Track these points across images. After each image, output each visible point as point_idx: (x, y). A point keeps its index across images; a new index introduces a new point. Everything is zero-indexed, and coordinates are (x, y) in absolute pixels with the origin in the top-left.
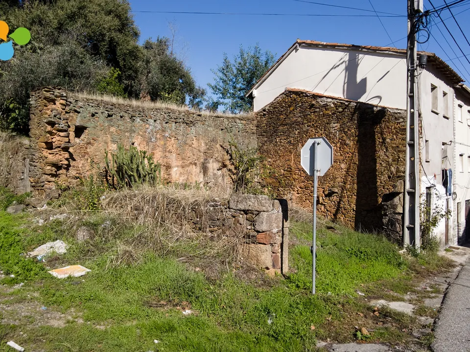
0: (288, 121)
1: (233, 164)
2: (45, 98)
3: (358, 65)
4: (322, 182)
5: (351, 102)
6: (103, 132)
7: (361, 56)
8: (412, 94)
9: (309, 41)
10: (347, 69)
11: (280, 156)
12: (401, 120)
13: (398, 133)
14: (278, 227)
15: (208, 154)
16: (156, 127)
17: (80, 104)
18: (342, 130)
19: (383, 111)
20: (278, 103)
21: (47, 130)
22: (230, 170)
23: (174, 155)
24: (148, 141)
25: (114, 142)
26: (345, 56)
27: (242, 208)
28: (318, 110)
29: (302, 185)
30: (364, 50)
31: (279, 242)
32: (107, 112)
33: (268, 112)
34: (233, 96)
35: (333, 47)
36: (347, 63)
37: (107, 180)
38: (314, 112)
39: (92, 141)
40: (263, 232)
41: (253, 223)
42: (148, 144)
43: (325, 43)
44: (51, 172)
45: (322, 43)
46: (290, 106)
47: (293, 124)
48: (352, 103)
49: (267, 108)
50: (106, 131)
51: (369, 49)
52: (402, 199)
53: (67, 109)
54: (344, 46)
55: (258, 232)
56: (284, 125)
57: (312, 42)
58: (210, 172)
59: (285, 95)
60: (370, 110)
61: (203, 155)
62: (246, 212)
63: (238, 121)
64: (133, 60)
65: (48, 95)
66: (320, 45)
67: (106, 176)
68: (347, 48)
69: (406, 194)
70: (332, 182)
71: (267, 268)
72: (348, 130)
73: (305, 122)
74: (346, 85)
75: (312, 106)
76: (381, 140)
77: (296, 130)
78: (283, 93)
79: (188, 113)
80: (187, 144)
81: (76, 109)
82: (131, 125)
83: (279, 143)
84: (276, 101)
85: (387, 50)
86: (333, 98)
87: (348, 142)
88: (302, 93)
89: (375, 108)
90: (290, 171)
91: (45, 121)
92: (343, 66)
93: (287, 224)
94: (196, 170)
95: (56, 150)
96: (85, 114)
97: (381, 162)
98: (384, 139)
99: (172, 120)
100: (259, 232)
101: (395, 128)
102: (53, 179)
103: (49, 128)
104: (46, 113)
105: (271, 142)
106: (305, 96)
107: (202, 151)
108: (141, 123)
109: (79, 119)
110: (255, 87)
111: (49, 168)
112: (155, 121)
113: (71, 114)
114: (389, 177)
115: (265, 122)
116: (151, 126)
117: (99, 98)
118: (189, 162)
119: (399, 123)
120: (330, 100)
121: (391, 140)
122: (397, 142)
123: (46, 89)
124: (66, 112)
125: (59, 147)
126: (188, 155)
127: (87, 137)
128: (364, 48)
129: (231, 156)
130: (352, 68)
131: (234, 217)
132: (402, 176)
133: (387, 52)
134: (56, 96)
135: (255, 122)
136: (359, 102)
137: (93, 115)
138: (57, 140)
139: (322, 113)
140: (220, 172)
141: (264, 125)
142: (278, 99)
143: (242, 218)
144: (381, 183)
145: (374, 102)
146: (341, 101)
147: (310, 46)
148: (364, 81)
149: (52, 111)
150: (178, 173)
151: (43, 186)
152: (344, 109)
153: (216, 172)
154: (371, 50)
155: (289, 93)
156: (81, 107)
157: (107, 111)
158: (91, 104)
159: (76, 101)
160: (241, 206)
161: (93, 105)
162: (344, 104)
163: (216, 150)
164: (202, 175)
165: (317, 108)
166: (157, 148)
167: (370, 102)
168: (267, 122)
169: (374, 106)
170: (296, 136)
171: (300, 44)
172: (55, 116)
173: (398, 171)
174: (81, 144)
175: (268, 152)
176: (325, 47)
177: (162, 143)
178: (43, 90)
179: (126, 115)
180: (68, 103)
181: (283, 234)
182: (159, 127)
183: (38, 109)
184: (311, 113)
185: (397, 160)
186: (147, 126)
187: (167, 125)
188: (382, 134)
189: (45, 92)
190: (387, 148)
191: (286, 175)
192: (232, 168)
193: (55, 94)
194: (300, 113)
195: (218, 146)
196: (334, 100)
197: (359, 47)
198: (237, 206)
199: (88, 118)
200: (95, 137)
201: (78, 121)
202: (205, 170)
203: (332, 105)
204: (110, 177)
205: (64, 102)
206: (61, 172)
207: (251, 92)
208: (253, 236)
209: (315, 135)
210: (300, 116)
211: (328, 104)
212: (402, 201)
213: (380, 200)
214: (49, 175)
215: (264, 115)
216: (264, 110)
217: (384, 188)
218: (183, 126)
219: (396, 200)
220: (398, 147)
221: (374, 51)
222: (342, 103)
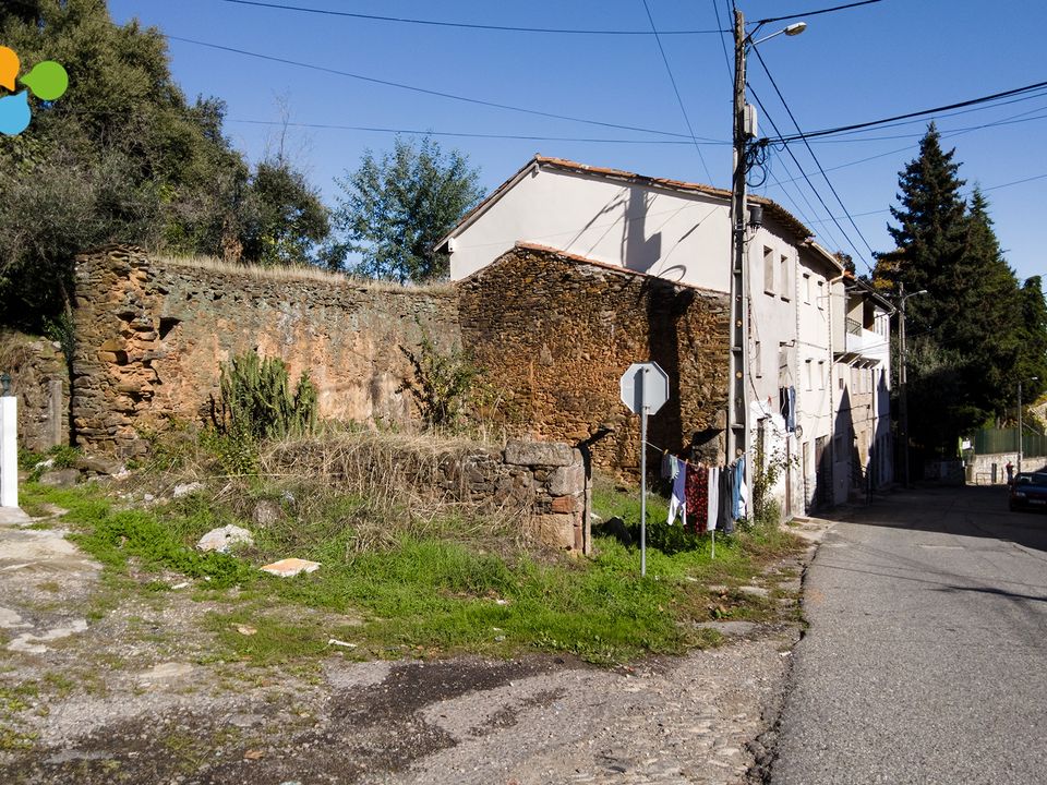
0: (521, 302)
1: (420, 381)
2: (115, 269)
3: (647, 210)
4: (587, 412)
5: (635, 275)
6: (206, 328)
7: (651, 195)
8: (739, 271)
9: (557, 160)
10: (628, 215)
11: (508, 366)
12: (719, 309)
13: (714, 330)
14: (579, 488)
15: (379, 365)
16: (293, 316)
17: (169, 277)
18: (619, 322)
19: (690, 293)
20: (502, 268)
21: (122, 330)
22: (416, 393)
23: (324, 367)
24: (280, 342)
25: (224, 346)
26: (626, 194)
27: (528, 461)
28: (577, 285)
29: (550, 418)
30: (656, 185)
31: (581, 511)
32: (213, 291)
33: (481, 284)
34: (379, 235)
35: (602, 176)
36: (628, 203)
37: (214, 418)
38: (571, 289)
39: (188, 345)
40: (563, 496)
41: (546, 484)
42: (280, 350)
43: (587, 168)
44: (127, 407)
45: (582, 166)
46: (524, 276)
47: (532, 307)
48: (637, 278)
49: (480, 275)
50: (211, 326)
51: (664, 184)
52: (724, 439)
53: (148, 286)
54: (622, 176)
55: (555, 496)
56: (514, 309)
57: (564, 163)
58: (384, 398)
59: (515, 254)
60: (667, 291)
61: (370, 365)
62: (532, 468)
63: (428, 299)
64: (181, 159)
65: (120, 262)
66: (578, 169)
67: (212, 411)
68: (626, 180)
69: (731, 430)
70: (605, 412)
71: (569, 548)
72: (631, 323)
73: (553, 305)
74: (626, 242)
75: (566, 278)
76: (686, 342)
77: (537, 319)
78: (511, 251)
79: (346, 288)
80: (345, 346)
81: (161, 286)
82: (252, 313)
83: (505, 342)
84: (498, 263)
85: (695, 189)
86: (603, 267)
87: (630, 343)
88: (548, 253)
89: (676, 288)
90: (527, 394)
91: (118, 311)
92: (621, 210)
93: (590, 484)
94: (360, 394)
95: (134, 365)
96: (177, 296)
97: (686, 378)
98: (691, 340)
99: (320, 302)
100: (557, 496)
101: (708, 323)
102: (128, 420)
103: (125, 326)
104: (116, 297)
105: (489, 339)
106: (553, 260)
107: (370, 358)
108: (269, 308)
109: (166, 305)
110: (453, 234)
111: (123, 399)
112: (291, 304)
113: (153, 296)
114: (700, 404)
115: (476, 301)
116: (287, 314)
117: (197, 264)
118: (348, 380)
119: (716, 314)
120: (598, 269)
121: (703, 342)
122: (713, 345)
123: (117, 252)
124: (147, 294)
125: (138, 360)
126: (347, 367)
127: (179, 339)
128: (656, 181)
129: (418, 366)
130: (636, 215)
131: (514, 476)
132: (722, 402)
133: (695, 192)
134: (133, 265)
135: (457, 301)
136: (649, 276)
137: (189, 297)
138: (133, 346)
139: (584, 291)
140: (399, 397)
141: (475, 306)
142: (502, 260)
143: (526, 477)
144: (686, 413)
145: (673, 276)
146: (618, 273)
147: (559, 169)
148: (657, 238)
149: (125, 293)
150: (331, 400)
151: (113, 434)
152: (623, 287)
153: (393, 396)
154: (668, 186)
155: (522, 252)
156: (170, 283)
157: (212, 288)
158: (185, 277)
159: (162, 271)
160: (527, 460)
161: (190, 278)
162: (623, 277)
163: (392, 356)
164: (370, 404)
165: (575, 282)
166: (296, 355)
167: (666, 277)
168: (481, 301)
169: (674, 284)
170: (537, 329)
171: (541, 164)
172: (132, 302)
173: (714, 393)
174: (170, 353)
175: (484, 357)
176: (587, 174)
177: (304, 345)
178: (111, 253)
179: (244, 295)
180: (150, 276)
181: (586, 498)
182: (299, 315)
183: (96, 287)
184: (565, 289)
185: (712, 375)
186: (279, 314)
187: (312, 311)
188: (688, 331)
189: (113, 258)
190: (696, 355)
191: (520, 401)
192: (419, 387)
193: (131, 260)
194: (545, 289)
195: (396, 348)
196: (605, 270)
197: (648, 179)
198: (518, 459)
199: (182, 303)
200: (193, 338)
201: (165, 309)
202: (375, 392)
203: (603, 279)
204: (218, 411)
205: (142, 274)
206: (139, 406)
207: (445, 242)
208: (547, 503)
209: (573, 329)
210: (544, 295)
211: (596, 276)
212: (724, 443)
213: (686, 442)
214: (122, 412)
215: (475, 288)
216: (475, 280)
217: (691, 422)
218: (338, 311)
219: (716, 442)
220: (713, 353)
221: (674, 189)
222: (619, 276)
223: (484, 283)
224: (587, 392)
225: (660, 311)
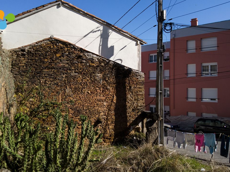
3: (109, 36)
4: (90, 116)
5: (110, 60)
7: (111, 31)
8: (161, 65)
12: (139, 77)
13: (137, 84)
18: (104, 79)
19: (130, 70)
20: (42, 47)
26: (101, 28)
28: (84, 61)
30: (113, 28)
35: (92, 18)
36: (102, 31)
38: (81, 62)
43: (86, 12)
46: (56, 53)
47: (60, 69)
48: (111, 62)
49: (26, 49)
51: (116, 28)
54: (100, 20)
56: (49, 68)
59: (50, 41)
60: (122, 68)
66: (81, 11)
68: (102, 22)
72: (109, 79)
73: (72, 68)
74: (101, 47)
75: (79, 57)
76: (128, 88)
77: (63, 74)
78: (47, 40)
83: (44, 84)
84: (39, 44)
85: (126, 33)
86: (97, 55)
87: (108, 87)
89: (125, 68)
92: (99, 33)
97: (128, 101)
98: (130, 87)
101: (135, 81)
106: (72, 48)
114: (133, 110)
115: (24, 62)
120: (95, 56)
121: (134, 88)
122: (137, 89)
128: (113, 26)
132: (140, 109)
133: (126, 34)
139: (88, 64)
141: (23, 65)
142: (41, 43)
144: (128, 114)
146: (103, 59)
147: (72, 8)
152: (105, 65)
155: (53, 41)
162: (106, 61)
165: (84, 60)
168: (27, 62)
170: (63, 79)
176: (85, 15)
184: (78, 62)
185: (137, 100)
188: (129, 83)
190: (132, 92)
194: (67, 60)
196: (98, 57)
197: (110, 25)
203: (97, 60)
209: (82, 80)
210: (67, 63)
211: (94, 58)
213: (128, 124)
215: (23, 55)
216: (23, 51)
220: (137, 92)
221: (119, 31)
222: (104, 60)
223: (29, 52)
224: (89, 107)
225: (120, 76)
